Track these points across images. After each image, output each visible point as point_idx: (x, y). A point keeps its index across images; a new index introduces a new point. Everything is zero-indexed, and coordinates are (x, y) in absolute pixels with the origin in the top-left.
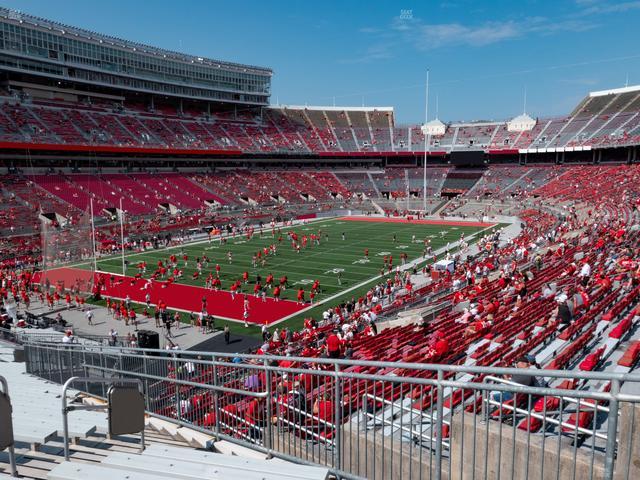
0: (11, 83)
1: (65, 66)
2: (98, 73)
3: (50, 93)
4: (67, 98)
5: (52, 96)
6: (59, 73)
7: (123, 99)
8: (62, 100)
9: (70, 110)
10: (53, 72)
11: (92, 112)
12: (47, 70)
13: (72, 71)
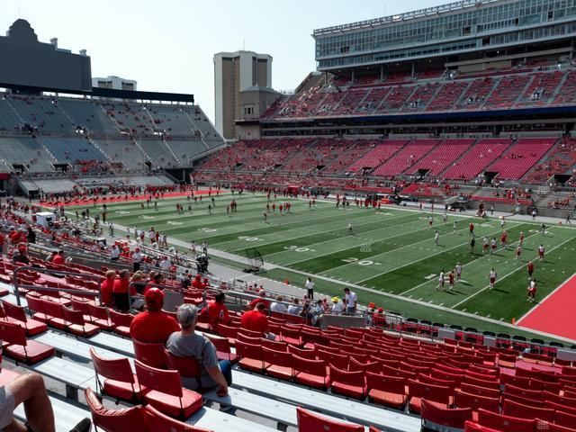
0: (446, 65)
1: (479, 38)
2: (517, 32)
3: (482, 65)
4: (498, 66)
5: (483, 67)
6: (474, 45)
7: (570, 49)
8: (493, 69)
9: (484, 78)
10: (467, 46)
11: (508, 76)
12: (461, 47)
13: (486, 40)
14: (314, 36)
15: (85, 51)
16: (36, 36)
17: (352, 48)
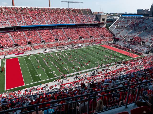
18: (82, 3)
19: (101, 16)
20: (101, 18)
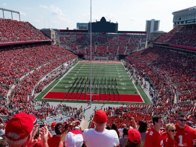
14: (173, 14)
15: (117, 22)
16: (106, 20)
17: (182, 19)
18: (19, 13)
19: (51, 32)
20: (52, 34)
